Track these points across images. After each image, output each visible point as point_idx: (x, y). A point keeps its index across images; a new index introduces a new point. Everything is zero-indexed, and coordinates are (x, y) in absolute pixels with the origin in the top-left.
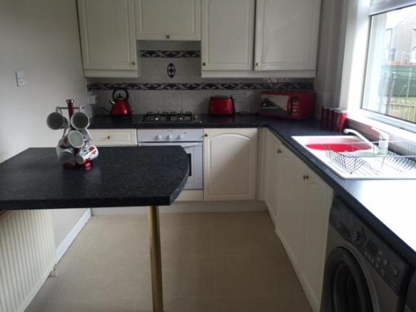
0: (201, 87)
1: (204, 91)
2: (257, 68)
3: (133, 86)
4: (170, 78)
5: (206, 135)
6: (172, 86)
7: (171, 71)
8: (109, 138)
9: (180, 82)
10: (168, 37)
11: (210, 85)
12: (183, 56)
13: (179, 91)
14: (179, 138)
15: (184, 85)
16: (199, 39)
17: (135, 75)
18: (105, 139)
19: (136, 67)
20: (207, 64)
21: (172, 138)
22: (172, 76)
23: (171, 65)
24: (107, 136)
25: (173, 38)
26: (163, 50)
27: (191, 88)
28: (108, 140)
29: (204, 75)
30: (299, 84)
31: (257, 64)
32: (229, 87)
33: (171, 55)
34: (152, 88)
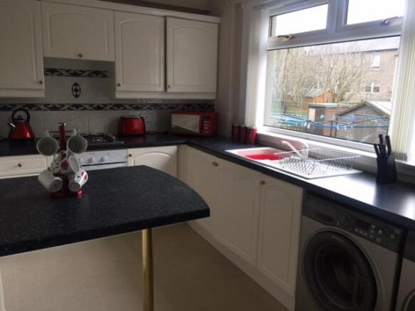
0: (108, 107)
1: (112, 111)
2: (169, 90)
3: (31, 106)
4: (74, 98)
5: (130, 155)
6: (77, 106)
7: (76, 90)
8: (20, 165)
9: (86, 102)
10: (80, 56)
11: (119, 106)
12: (89, 75)
13: (85, 112)
14: (102, 160)
15: (91, 105)
16: (113, 60)
17: (41, 95)
18: (16, 167)
19: (43, 86)
20: (121, 85)
21: (95, 160)
22: (77, 96)
23: (76, 84)
24: (17, 164)
25: (85, 57)
26: (67, 68)
27: (98, 108)
28: (18, 168)
29: (118, 96)
30: (198, 105)
31: (169, 86)
32: (137, 108)
33: (75, 74)
34: (54, 108)
